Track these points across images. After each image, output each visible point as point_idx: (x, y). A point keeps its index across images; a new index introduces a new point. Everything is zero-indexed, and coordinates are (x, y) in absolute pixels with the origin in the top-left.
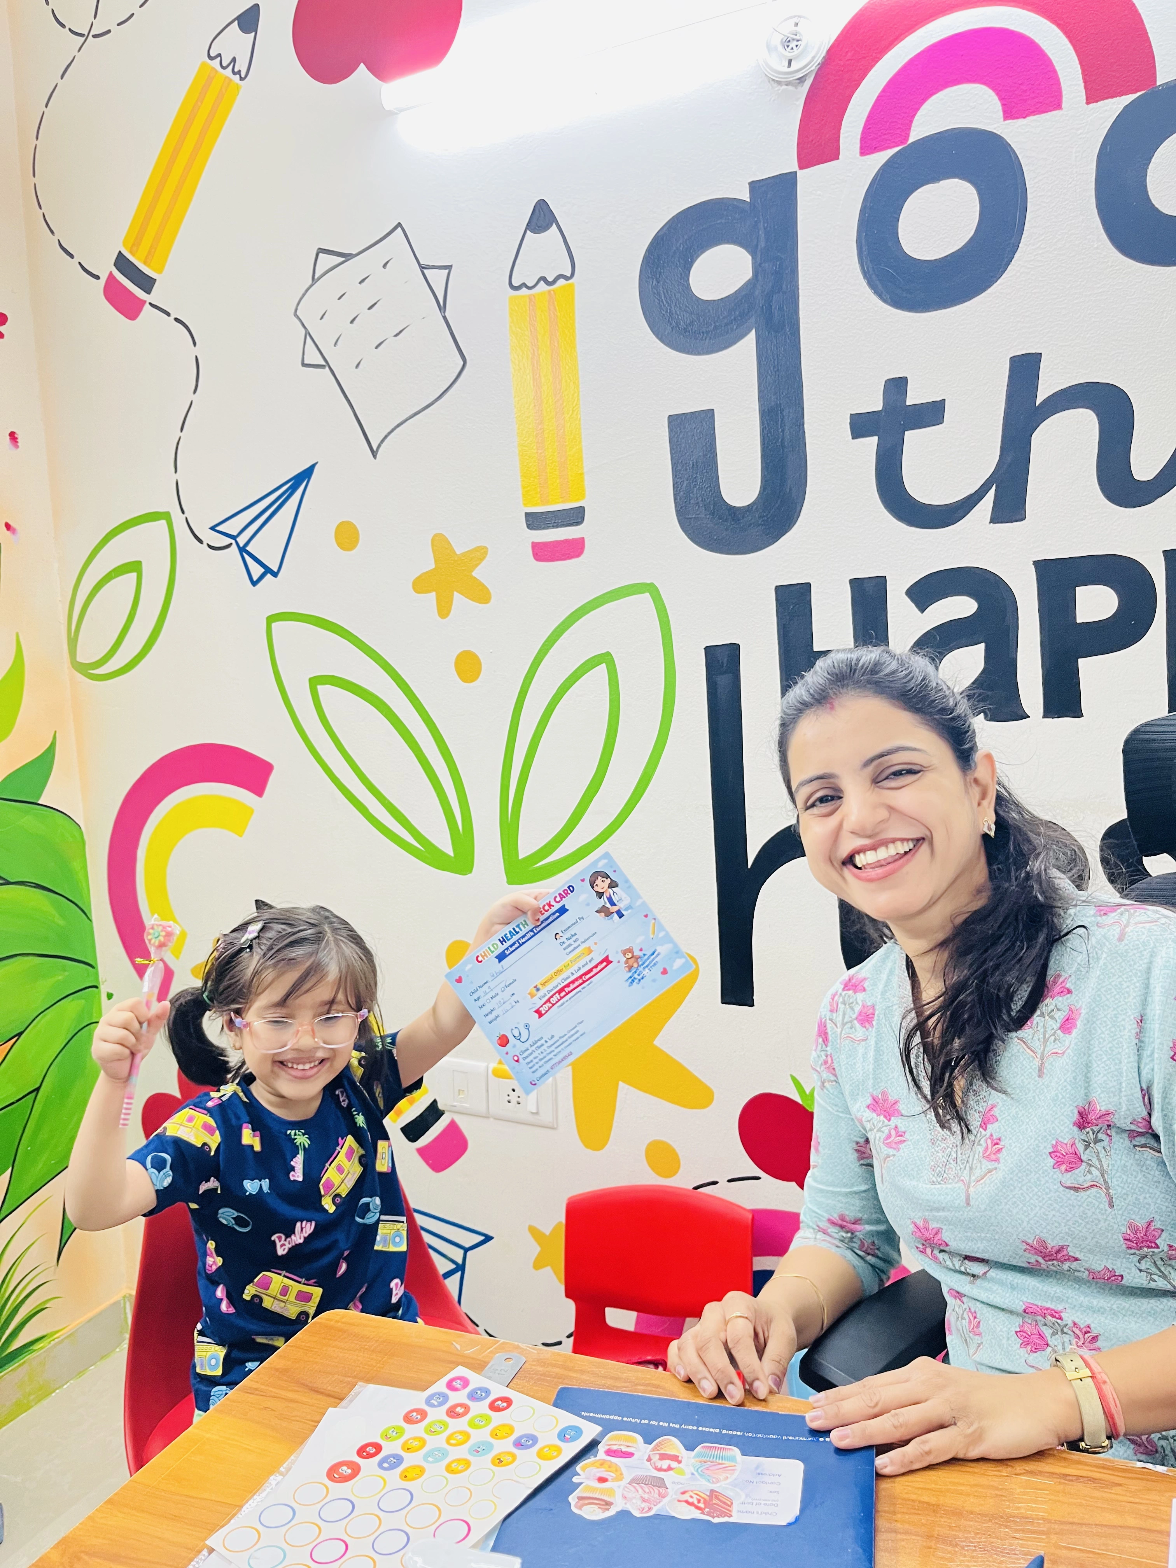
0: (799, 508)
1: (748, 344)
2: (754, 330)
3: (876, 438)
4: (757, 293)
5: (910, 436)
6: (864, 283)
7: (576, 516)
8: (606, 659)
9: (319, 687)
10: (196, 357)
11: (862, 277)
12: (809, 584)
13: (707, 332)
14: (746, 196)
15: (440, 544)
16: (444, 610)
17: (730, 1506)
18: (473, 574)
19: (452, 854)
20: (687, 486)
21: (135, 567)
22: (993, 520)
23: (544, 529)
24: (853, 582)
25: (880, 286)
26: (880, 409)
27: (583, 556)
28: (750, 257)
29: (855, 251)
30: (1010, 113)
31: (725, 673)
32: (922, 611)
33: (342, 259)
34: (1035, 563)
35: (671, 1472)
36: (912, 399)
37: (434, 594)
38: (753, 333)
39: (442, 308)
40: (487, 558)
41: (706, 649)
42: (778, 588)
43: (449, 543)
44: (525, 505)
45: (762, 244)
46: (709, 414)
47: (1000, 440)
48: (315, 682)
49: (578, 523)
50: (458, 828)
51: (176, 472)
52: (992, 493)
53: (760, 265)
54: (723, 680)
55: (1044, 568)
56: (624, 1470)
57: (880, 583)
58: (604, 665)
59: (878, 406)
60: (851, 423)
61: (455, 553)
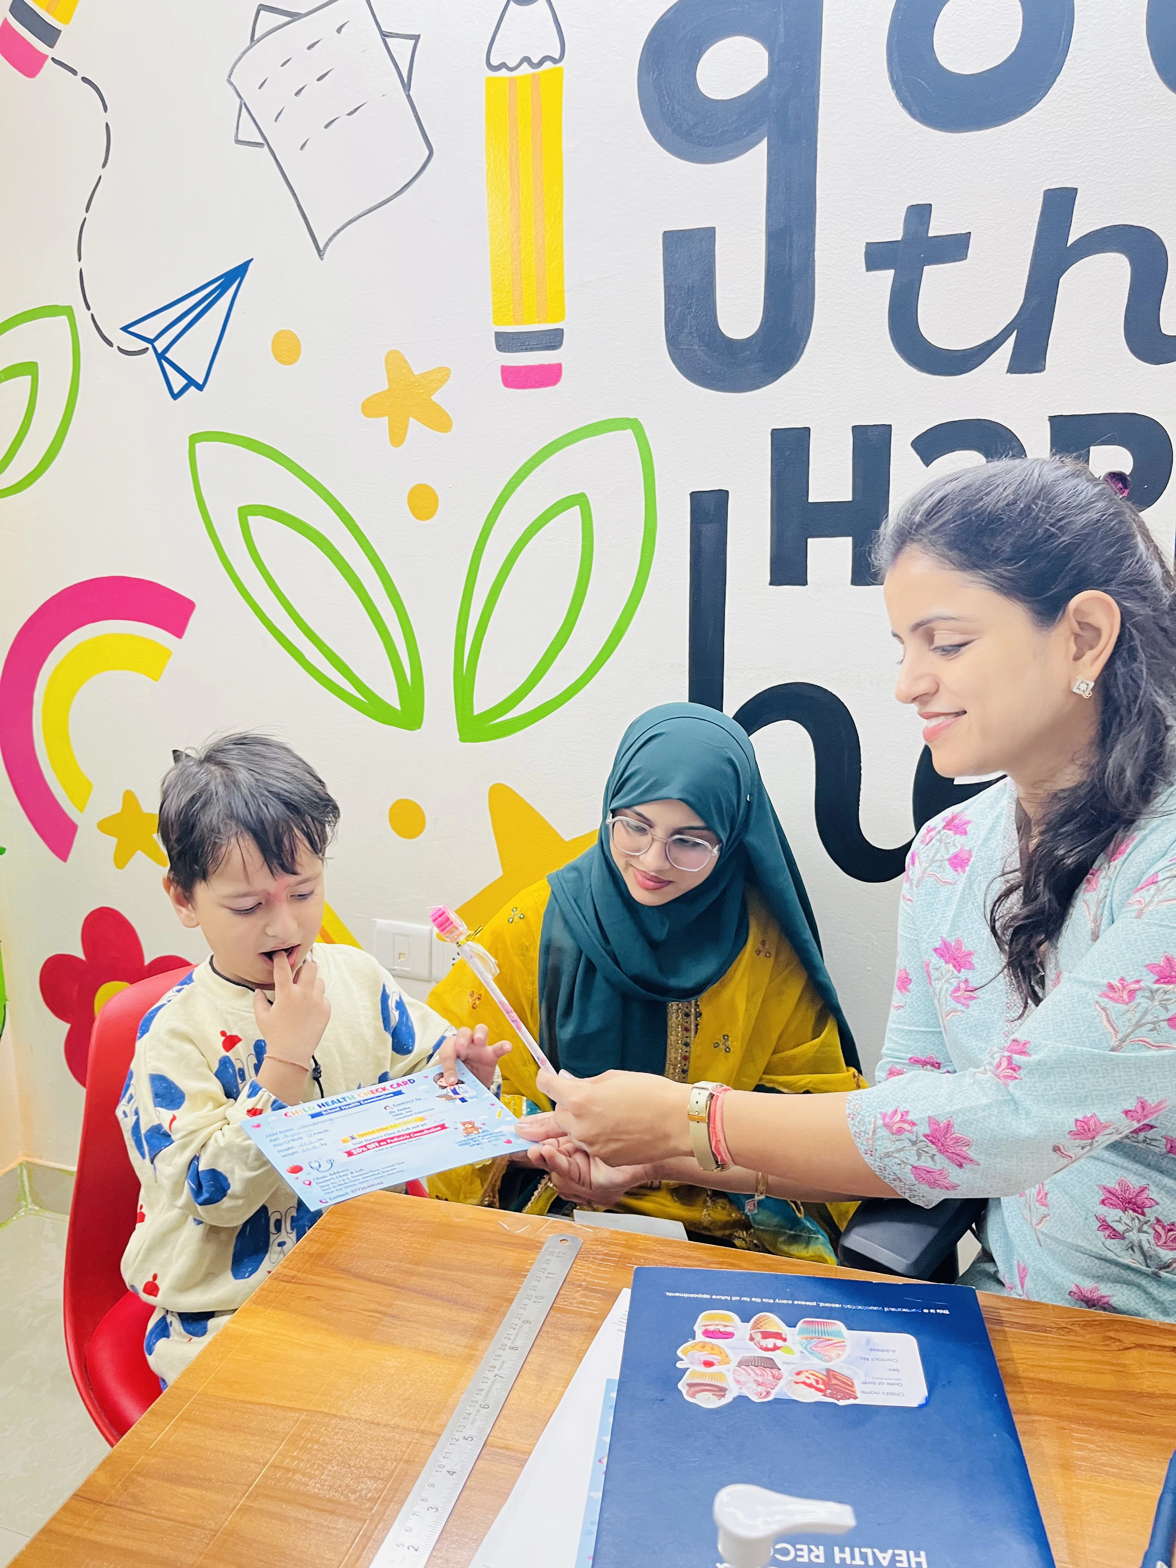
0: (802, 344)
1: (759, 153)
2: (766, 139)
3: (892, 272)
4: (771, 95)
5: (930, 271)
6: (892, 94)
7: (552, 340)
8: (580, 500)
9: (249, 518)
10: (107, 124)
11: (890, 86)
12: (808, 430)
13: (713, 138)
15: (395, 363)
16: (397, 437)
17: (852, 1387)
18: (432, 398)
19: (399, 708)
20: (680, 313)
21: (30, 369)
22: (1012, 370)
23: (516, 351)
24: (855, 428)
25: (910, 99)
26: (899, 238)
27: (559, 385)
28: (766, 54)
29: (886, 55)
31: (711, 522)
32: (927, 465)
33: (287, 19)
34: (1052, 419)
35: (778, 1352)
36: (936, 229)
37: (386, 418)
38: (764, 143)
39: (407, 86)
40: (449, 382)
41: (692, 494)
42: (775, 433)
43: (406, 361)
44: (496, 323)
45: (781, 40)
46: (709, 234)
47: (1026, 281)
48: (245, 512)
49: (554, 347)
50: (407, 679)
51: (80, 260)
52: (1012, 340)
53: (779, 62)
54: (708, 530)
55: (1058, 423)
56: (728, 1352)
57: (885, 431)
58: (578, 507)
59: (897, 235)
60: (866, 253)
61: (412, 373)
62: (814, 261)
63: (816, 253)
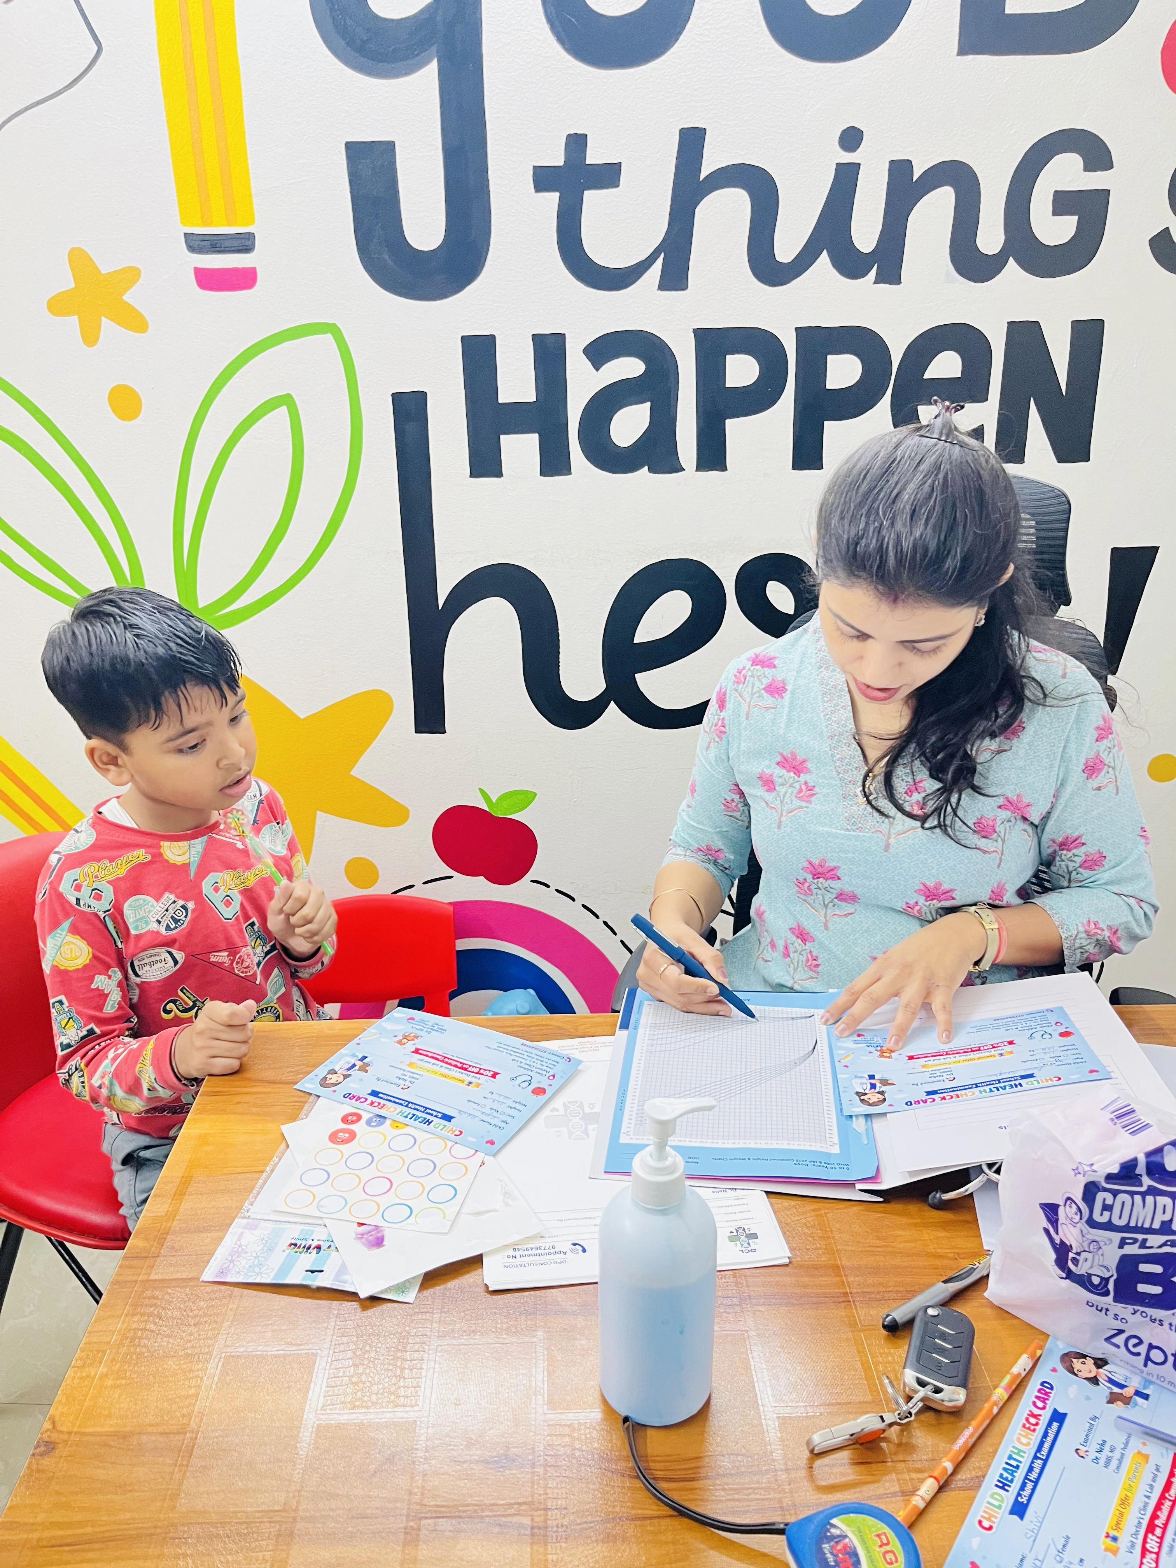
0: (483, 257)
1: (430, 74)
2: (435, 61)
3: (557, 194)
4: (438, 18)
5: (591, 197)
6: (547, 28)
7: (244, 243)
8: (287, 400)
11: (544, 19)
12: (493, 337)
13: (386, 54)
15: (80, 260)
16: (90, 337)
18: (124, 297)
20: (368, 223)
22: (661, 287)
23: (208, 253)
24: (534, 336)
25: (563, 34)
26: (562, 164)
27: (255, 288)
31: (411, 420)
32: (597, 370)
34: (695, 331)
36: (591, 159)
37: (76, 317)
38: (434, 64)
40: (140, 281)
41: (393, 395)
42: (464, 338)
43: (92, 259)
44: (184, 224)
46: (389, 147)
47: (669, 210)
49: (248, 251)
50: (126, 577)
52: (660, 261)
54: (411, 427)
55: (701, 335)
57: (561, 338)
58: (285, 407)
59: (559, 160)
60: (534, 175)
61: (100, 272)
62: (488, 180)
63: (489, 172)
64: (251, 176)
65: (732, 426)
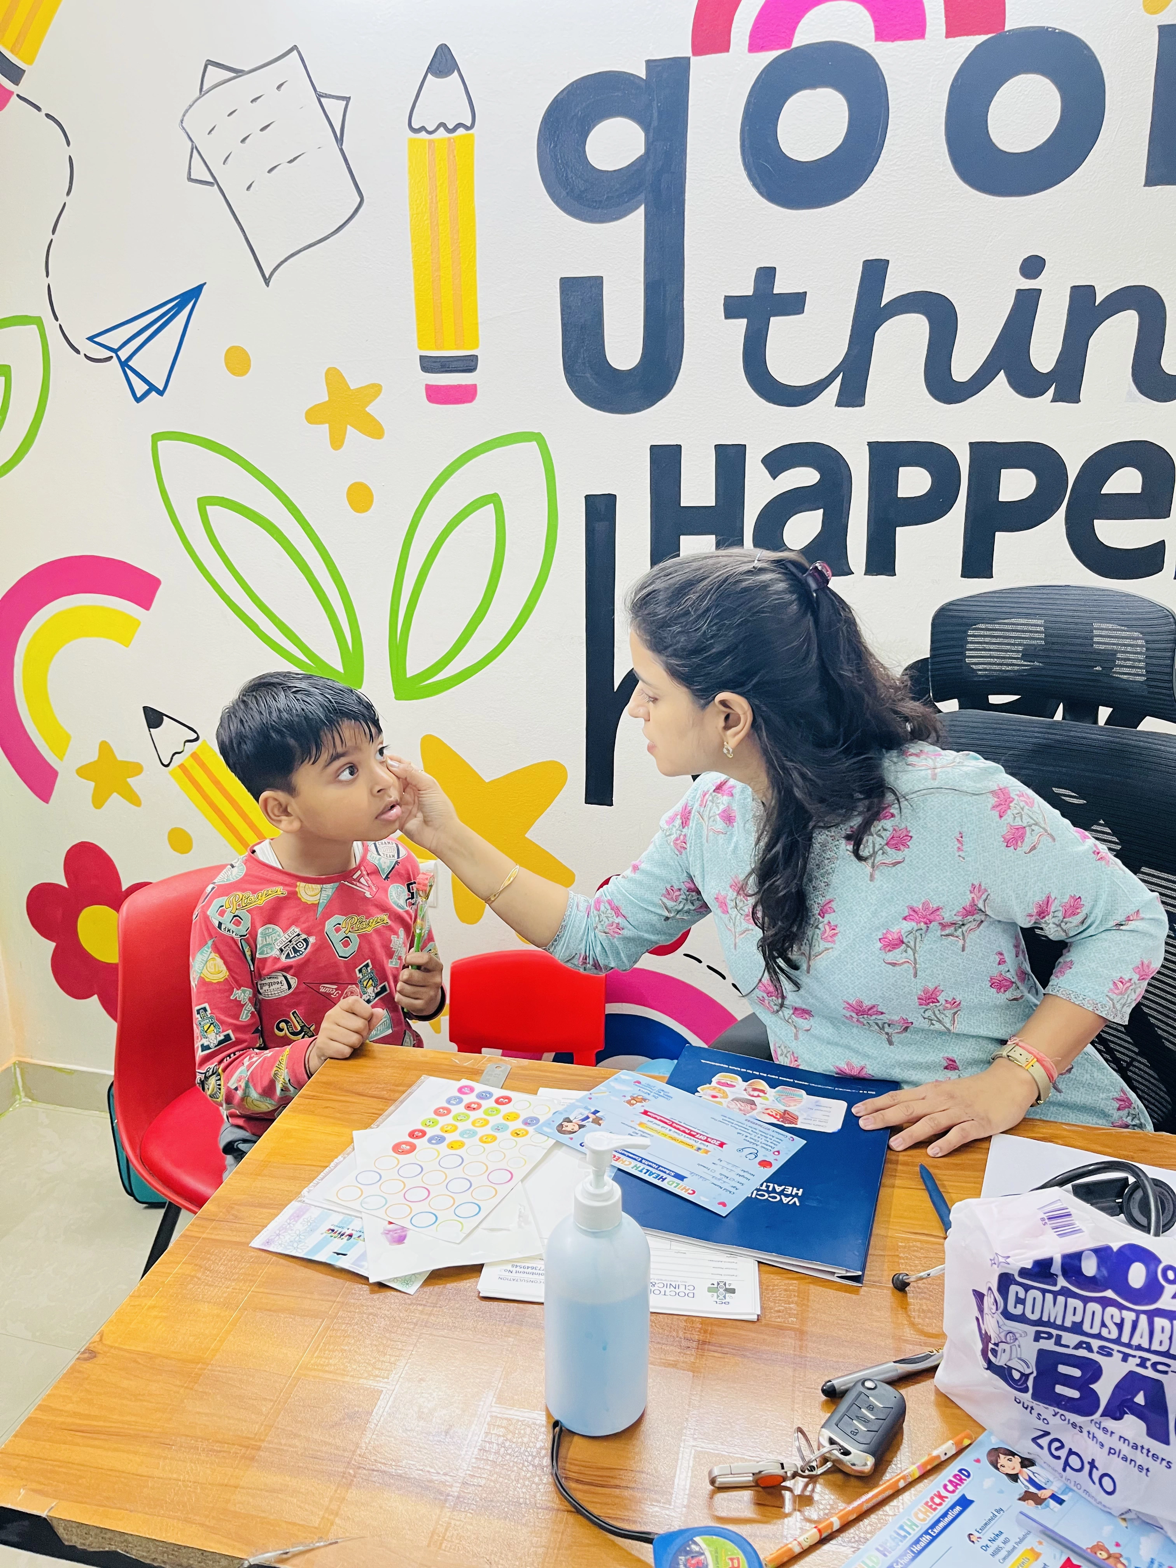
0: (675, 377)
1: (636, 220)
2: (643, 207)
3: (745, 321)
4: (648, 169)
5: (775, 322)
6: (744, 174)
7: (468, 364)
8: (494, 499)
9: (207, 507)
10: (70, 157)
11: (742, 168)
12: (680, 446)
13: (601, 202)
14: (643, 75)
15: (334, 378)
16: (337, 442)
18: (367, 409)
19: (342, 671)
20: (575, 346)
21: (3, 371)
22: (839, 404)
23: (438, 373)
24: (718, 447)
25: (758, 180)
26: (751, 294)
27: (475, 402)
28: (642, 134)
29: (739, 143)
30: (881, 35)
31: (601, 520)
32: (774, 478)
33: (233, 75)
34: (869, 444)
36: (779, 288)
37: (327, 425)
38: (642, 208)
39: (340, 140)
40: (381, 396)
41: (587, 497)
43: (343, 377)
44: (420, 348)
45: (655, 123)
46: (598, 282)
47: (850, 334)
48: (204, 503)
49: (471, 371)
50: (349, 650)
52: (839, 380)
53: (653, 142)
54: (600, 526)
55: (875, 448)
57: (741, 450)
58: (492, 505)
59: (748, 290)
60: (724, 304)
61: (349, 388)
62: (683, 308)
63: (685, 301)
64: (479, 307)
65: (903, 534)
